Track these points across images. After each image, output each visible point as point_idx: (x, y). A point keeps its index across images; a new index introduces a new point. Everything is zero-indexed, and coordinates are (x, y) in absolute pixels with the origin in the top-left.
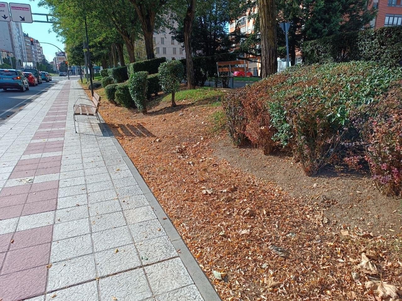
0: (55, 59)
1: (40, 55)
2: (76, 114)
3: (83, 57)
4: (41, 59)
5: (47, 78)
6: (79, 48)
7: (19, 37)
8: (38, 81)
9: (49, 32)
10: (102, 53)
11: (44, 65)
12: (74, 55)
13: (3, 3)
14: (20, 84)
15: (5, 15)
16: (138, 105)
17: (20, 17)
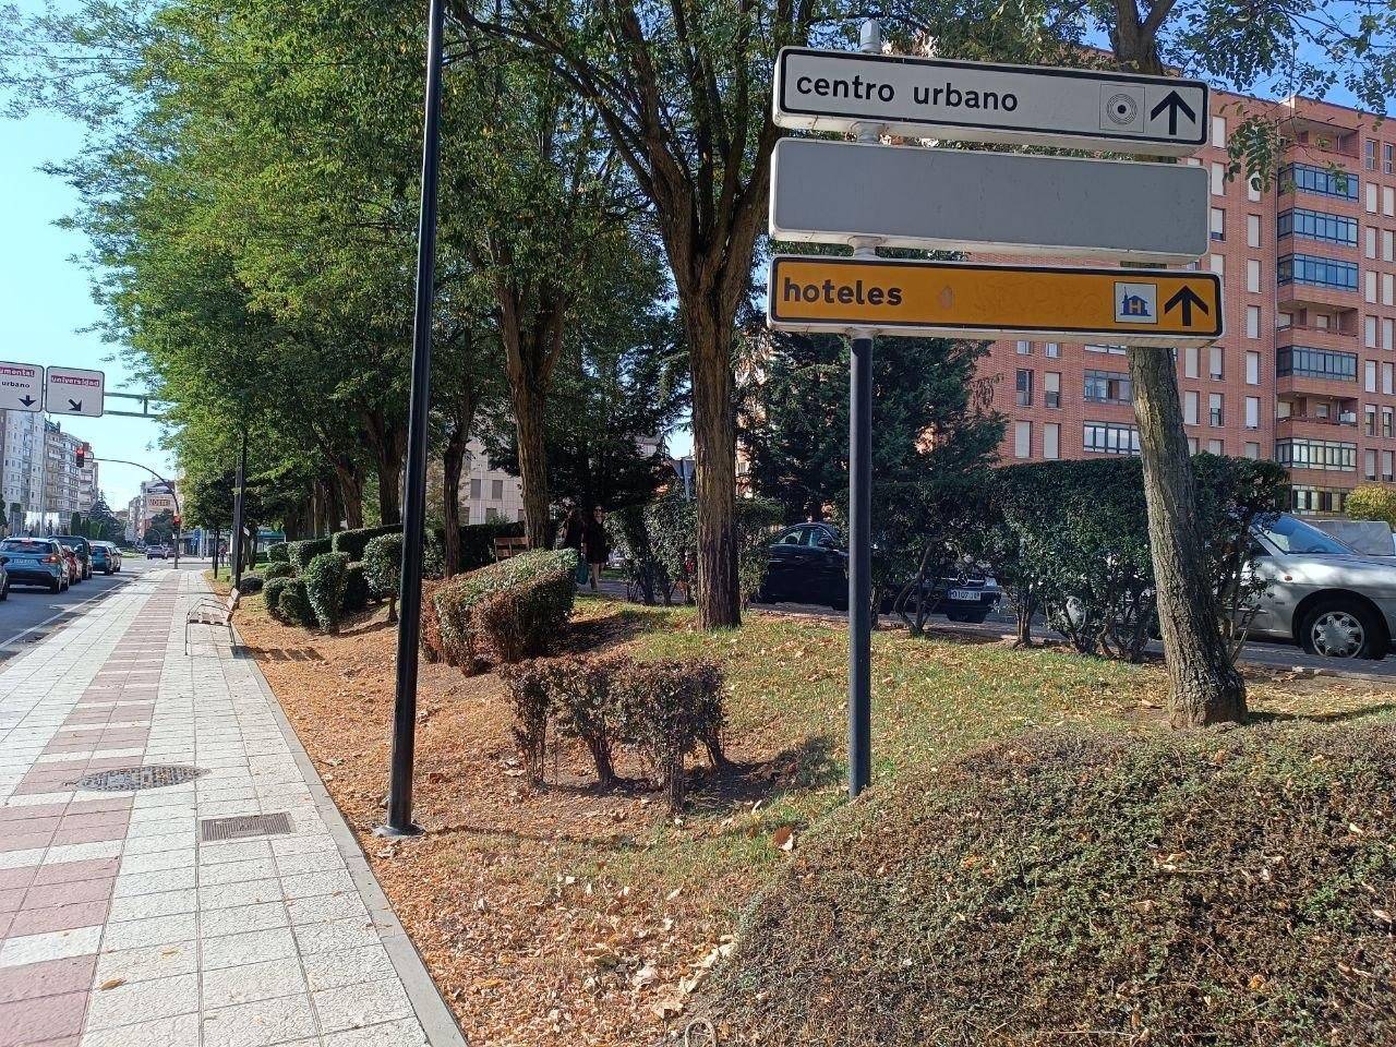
0: (135, 503)
1: (86, 488)
2: (192, 622)
3: (231, 506)
4: (87, 503)
5: (107, 563)
6: (224, 485)
7: (30, 432)
8: (84, 572)
9: (150, 447)
10: (288, 500)
11: (95, 524)
12: (204, 502)
13: (30, 368)
14: (53, 575)
15: (28, 397)
16: (321, 617)
17: (71, 401)
